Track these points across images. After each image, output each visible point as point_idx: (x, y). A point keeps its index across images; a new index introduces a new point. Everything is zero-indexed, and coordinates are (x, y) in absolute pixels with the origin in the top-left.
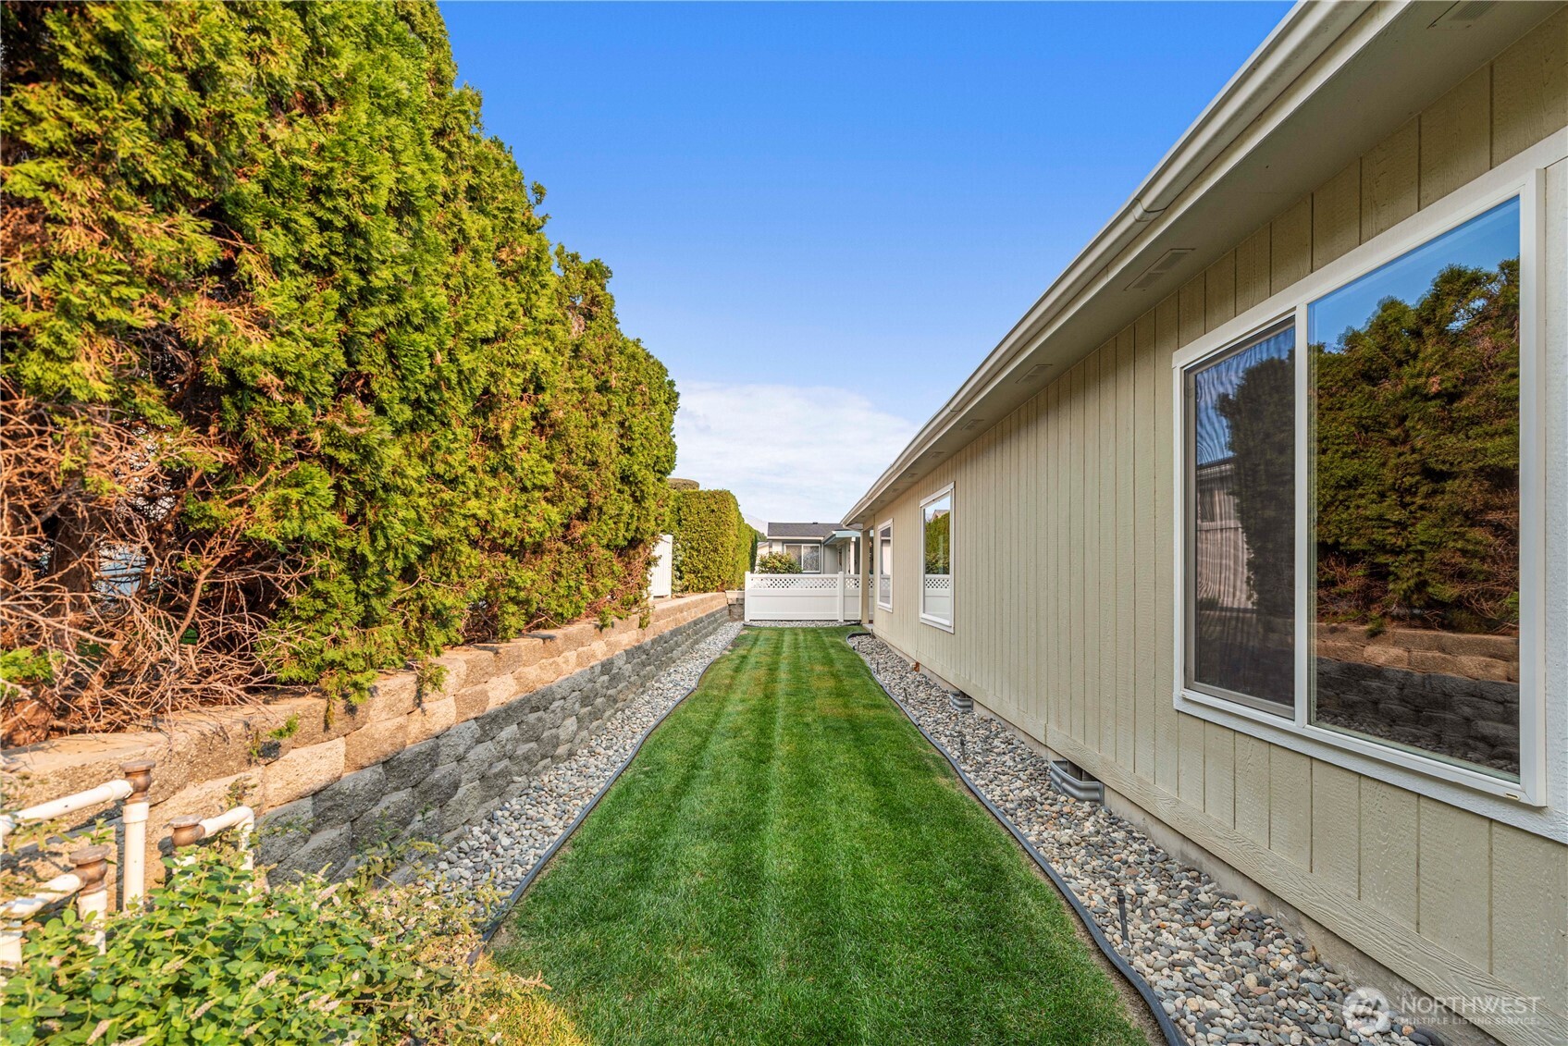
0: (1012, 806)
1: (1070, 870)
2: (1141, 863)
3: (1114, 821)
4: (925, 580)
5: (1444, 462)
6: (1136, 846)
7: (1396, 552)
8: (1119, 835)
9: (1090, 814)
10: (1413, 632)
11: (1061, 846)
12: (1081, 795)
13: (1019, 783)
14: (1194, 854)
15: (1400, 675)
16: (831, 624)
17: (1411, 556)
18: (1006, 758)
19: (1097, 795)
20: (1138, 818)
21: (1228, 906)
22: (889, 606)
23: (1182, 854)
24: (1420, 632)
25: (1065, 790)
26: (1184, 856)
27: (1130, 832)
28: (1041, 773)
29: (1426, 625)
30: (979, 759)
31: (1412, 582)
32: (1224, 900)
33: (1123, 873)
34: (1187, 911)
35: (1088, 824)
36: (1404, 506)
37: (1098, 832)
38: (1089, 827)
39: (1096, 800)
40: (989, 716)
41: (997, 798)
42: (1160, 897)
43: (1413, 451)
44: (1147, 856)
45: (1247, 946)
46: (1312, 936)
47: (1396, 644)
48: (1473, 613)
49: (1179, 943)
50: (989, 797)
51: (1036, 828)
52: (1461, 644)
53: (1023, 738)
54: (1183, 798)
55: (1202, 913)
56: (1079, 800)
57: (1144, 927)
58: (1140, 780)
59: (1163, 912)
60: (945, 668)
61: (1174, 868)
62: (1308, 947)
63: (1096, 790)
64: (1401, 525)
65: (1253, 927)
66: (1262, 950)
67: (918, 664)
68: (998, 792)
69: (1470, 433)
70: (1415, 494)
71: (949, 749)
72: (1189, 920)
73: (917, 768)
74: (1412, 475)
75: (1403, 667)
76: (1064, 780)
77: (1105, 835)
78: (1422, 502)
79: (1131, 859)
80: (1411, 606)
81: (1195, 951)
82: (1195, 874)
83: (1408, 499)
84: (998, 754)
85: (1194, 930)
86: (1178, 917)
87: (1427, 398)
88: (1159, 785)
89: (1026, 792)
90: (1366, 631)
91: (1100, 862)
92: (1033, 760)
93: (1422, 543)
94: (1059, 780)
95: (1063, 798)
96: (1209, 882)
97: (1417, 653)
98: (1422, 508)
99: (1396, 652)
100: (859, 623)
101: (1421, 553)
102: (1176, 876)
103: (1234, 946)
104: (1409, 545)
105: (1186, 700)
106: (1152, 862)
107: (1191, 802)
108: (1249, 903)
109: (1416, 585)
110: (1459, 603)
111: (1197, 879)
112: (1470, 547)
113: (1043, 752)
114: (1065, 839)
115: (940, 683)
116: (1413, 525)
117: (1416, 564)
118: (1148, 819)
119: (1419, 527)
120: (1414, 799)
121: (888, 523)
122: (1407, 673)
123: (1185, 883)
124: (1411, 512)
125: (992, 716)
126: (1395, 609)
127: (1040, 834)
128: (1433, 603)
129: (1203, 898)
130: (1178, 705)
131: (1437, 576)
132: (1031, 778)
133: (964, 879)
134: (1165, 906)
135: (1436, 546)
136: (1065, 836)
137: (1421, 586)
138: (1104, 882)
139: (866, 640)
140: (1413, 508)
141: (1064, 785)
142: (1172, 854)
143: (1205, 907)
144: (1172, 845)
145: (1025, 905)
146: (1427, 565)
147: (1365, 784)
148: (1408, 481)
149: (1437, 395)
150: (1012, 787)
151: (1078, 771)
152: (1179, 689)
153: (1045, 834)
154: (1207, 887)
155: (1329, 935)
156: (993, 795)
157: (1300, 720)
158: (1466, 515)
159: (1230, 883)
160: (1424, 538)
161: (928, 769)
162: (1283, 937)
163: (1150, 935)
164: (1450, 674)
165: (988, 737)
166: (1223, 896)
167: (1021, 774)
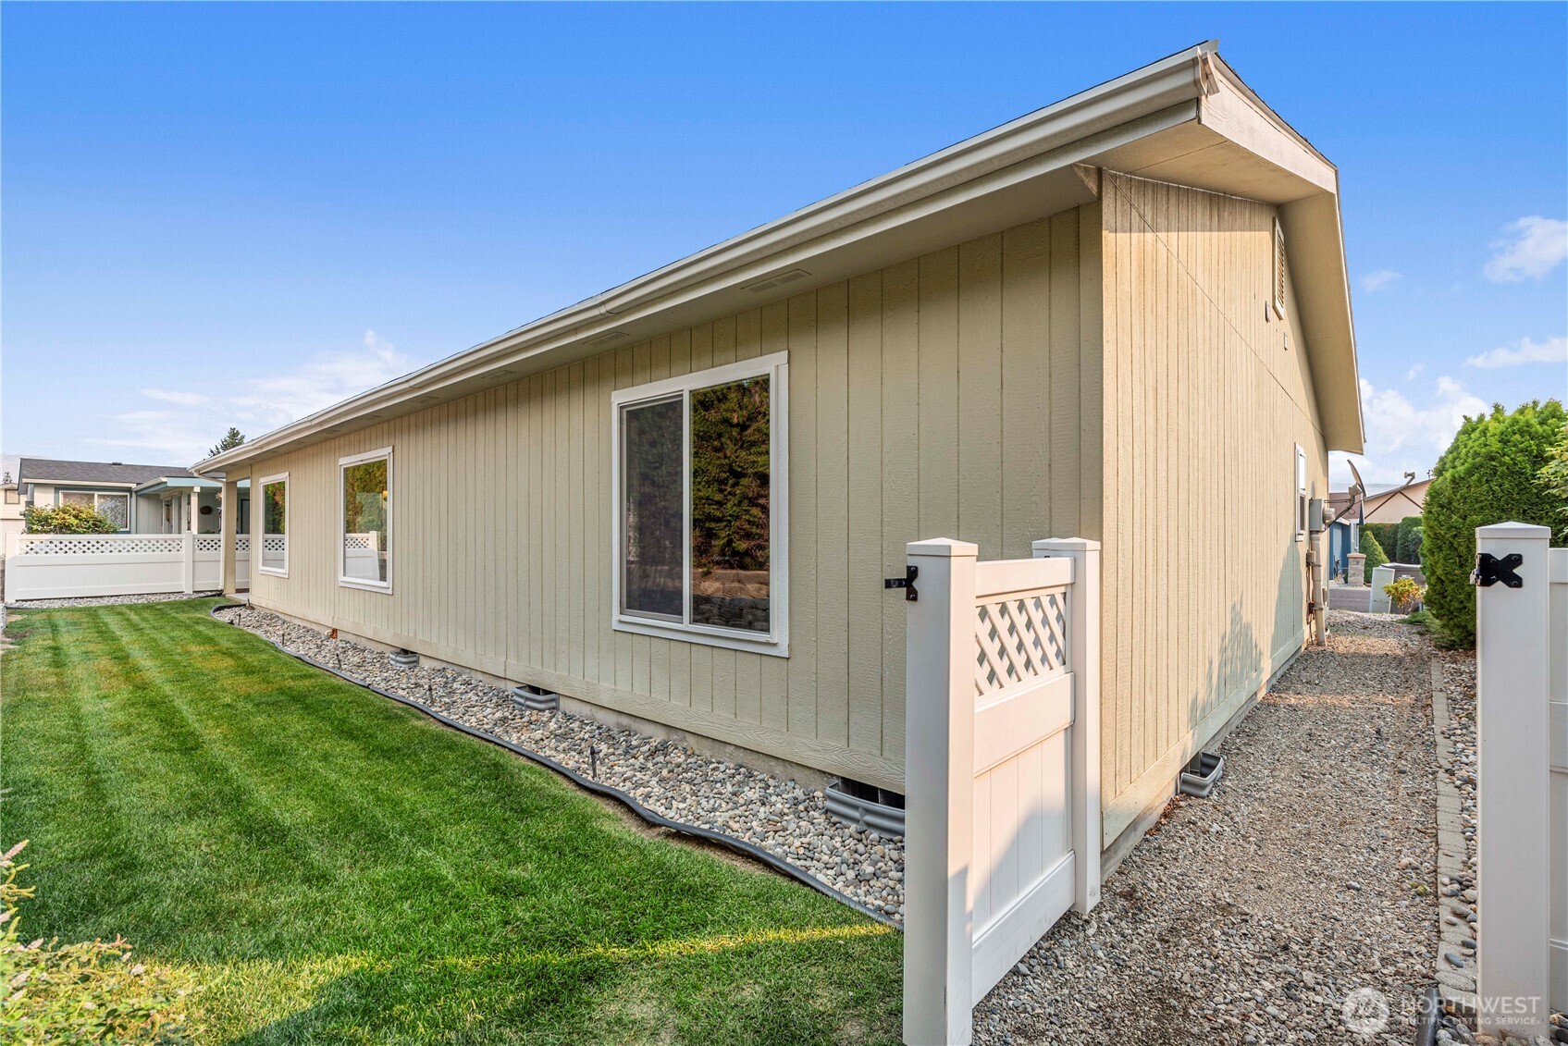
0: (489, 726)
1: (548, 753)
2: (594, 737)
3: (570, 718)
4: (345, 540)
5: (739, 466)
6: (588, 728)
7: (718, 520)
8: (575, 725)
9: (551, 718)
10: (725, 571)
11: (536, 742)
12: (542, 706)
13: (489, 710)
14: (625, 721)
15: (719, 600)
16: (173, 598)
17: (725, 523)
18: (470, 695)
19: (554, 704)
20: (586, 710)
21: (648, 743)
22: (285, 571)
23: (618, 724)
24: (729, 571)
25: (528, 707)
26: (618, 725)
27: (582, 721)
28: (504, 700)
29: (732, 567)
30: (447, 700)
31: (725, 540)
32: (645, 741)
33: (583, 745)
34: (626, 753)
35: (551, 724)
36: (721, 491)
37: (560, 727)
38: (552, 725)
39: (554, 708)
40: (439, 665)
41: (474, 724)
42: (610, 751)
43: (726, 457)
44: (597, 731)
45: (661, 759)
46: (691, 741)
47: (717, 579)
48: (753, 558)
49: (625, 769)
50: (467, 725)
51: (514, 735)
52: (747, 577)
53: (480, 677)
54: (619, 687)
55: (635, 751)
56: (540, 710)
57: (604, 769)
58: (588, 683)
59: (612, 758)
60: (380, 628)
61: (615, 732)
62: (689, 748)
63: (553, 700)
64: (720, 504)
65: (663, 749)
66: (668, 757)
67: (335, 631)
68: (473, 719)
69: (752, 451)
70: (726, 484)
71: (411, 698)
72: (628, 756)
73: (388, 718)
74: (725, 472)
75: (720, 594)
76: (527, 699)
77: (566, 727)
78: (729, 490)
79: (586, 736)
80: (724, 555)
81: (635, 770)
82: (627, 733)
83: (723, 487)
84: (462, 694)
85: (632, 761)
86: (622, 757)
87: (732, 426)
88: (602, 683)
89: (499, 715)
90: (703, 572)
91: (566, 744)
92: (495, 692)
93: (730, 515)
94: (522, 701)
95: (528, 713)
96: (635, 735)
97: (728, 585)
98: (730, 493)
99: (717, 585)
100: (220, 594)
101: (730, 521)
102: (617, 737)
103: (654, 761)
104: (724, 516)
105: (621, 622)
106: (600, 734)
107: (624, 687)
108: (658, 736)
109: (728, 541)
110: (747, 553)
111: (629, 735)
112: (752, 519)
113: (501, 684)
114: (538, 737)
115: (370, 645)
116: (726, 504)
117: (727, 529)
118: (594, 709)
119: (729, 505)
120: (734, 652)
121: (281, 477)
122: (723, 598)
123: (622, 739)
124: (725, 496)
125: (444, 665)
126: (716, 558)
127: (519, 738)
128: (735, 553)
129: (634, 743)
130: (616, 626)
131: (737, 537)
132: (498, 705)
133: (476, 777)
134: (614, 754)
135: (737, 518)
136: (538, 735)
137: (730, 542)
138: (573, 753)
139: (244, 612)
140: (726, 493)
141: (528, 703)
142: (611, 727)
143: (636, 747)
144: (609, 720)
145: (527, 778)
146: (732, 529)
147: (715, 651)
148: (724, 475)
149: (738, 425)
150: (485, 714)
151: (536, 690)
152: (616, 615)
153: (523, 738)
154: (635, 737)
155: (699, 738)
156: (470, 723)
157: (686, 623)
158: (750, 499)
159: (647, 730)
160: (731, 512)
161: (401, 717)
162: (677, 748)
163: (608, 771)
164: (743, 596)
165: (446, 683)
166: (644, 739)
167: (488, 704)
